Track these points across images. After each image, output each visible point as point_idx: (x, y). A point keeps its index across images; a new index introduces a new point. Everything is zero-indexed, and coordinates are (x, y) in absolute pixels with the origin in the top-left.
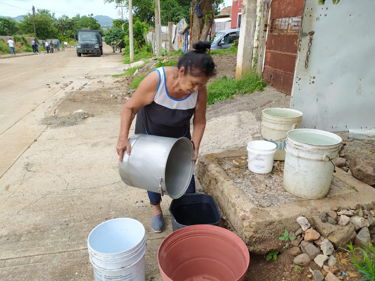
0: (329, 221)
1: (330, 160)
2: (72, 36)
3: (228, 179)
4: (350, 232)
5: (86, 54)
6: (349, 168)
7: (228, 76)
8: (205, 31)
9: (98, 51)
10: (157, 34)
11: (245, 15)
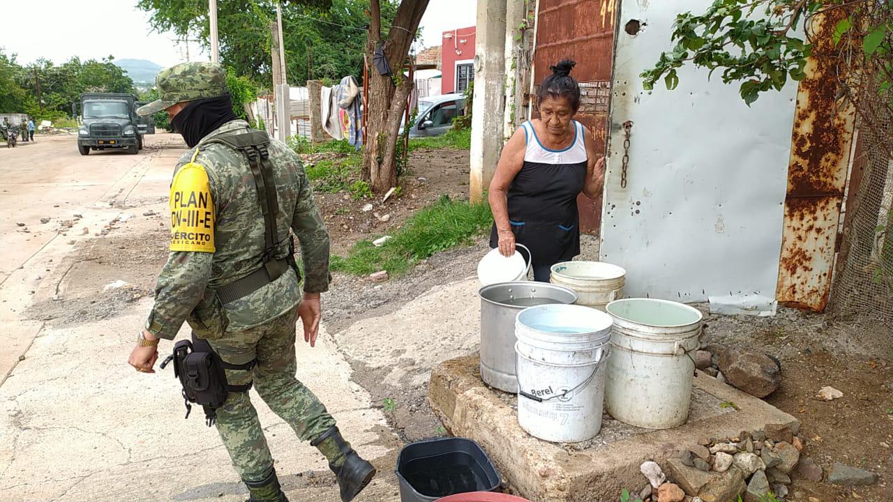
0: (698, 466)
1: (686, 352)
2: (61, 107)
3: (501, 404)
4: (735, 481)
5: (101, 148)
6: (718, 369)
7: (453, 196)
8: (398, 103)
9: (132, 141)
10: (280, 103)
11: (481, 73)
